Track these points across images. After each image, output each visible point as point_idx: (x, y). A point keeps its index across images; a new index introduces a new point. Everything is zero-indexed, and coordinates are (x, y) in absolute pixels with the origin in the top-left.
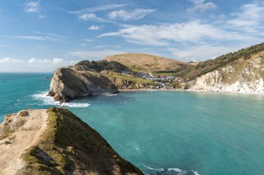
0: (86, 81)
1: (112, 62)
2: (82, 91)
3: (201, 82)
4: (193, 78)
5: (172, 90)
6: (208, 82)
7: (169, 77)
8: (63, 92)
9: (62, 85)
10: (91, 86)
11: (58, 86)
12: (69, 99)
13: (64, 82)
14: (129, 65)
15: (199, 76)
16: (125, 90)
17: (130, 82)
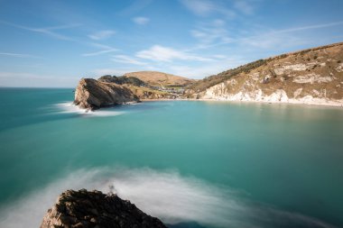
0: (111, 91)
1: (130, 78)
2: (107, 100)
3: (210, 92)
4: (203, 90)
5: (186, 99)
6: (216, 92)
7: (181, 90)
8: (88, 101)
9: (87, 93)
10: (116, 96)
11: (83, 95)
12: (95, 107)
13: (89, 91)
14: (145, 80)
15: (208, 87)
16: (146, 99)
17: (150, 93)
